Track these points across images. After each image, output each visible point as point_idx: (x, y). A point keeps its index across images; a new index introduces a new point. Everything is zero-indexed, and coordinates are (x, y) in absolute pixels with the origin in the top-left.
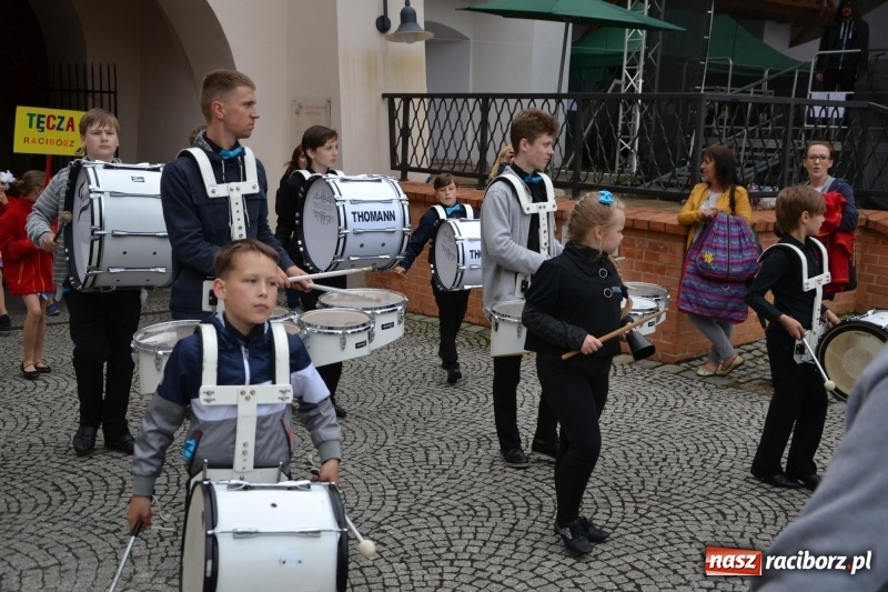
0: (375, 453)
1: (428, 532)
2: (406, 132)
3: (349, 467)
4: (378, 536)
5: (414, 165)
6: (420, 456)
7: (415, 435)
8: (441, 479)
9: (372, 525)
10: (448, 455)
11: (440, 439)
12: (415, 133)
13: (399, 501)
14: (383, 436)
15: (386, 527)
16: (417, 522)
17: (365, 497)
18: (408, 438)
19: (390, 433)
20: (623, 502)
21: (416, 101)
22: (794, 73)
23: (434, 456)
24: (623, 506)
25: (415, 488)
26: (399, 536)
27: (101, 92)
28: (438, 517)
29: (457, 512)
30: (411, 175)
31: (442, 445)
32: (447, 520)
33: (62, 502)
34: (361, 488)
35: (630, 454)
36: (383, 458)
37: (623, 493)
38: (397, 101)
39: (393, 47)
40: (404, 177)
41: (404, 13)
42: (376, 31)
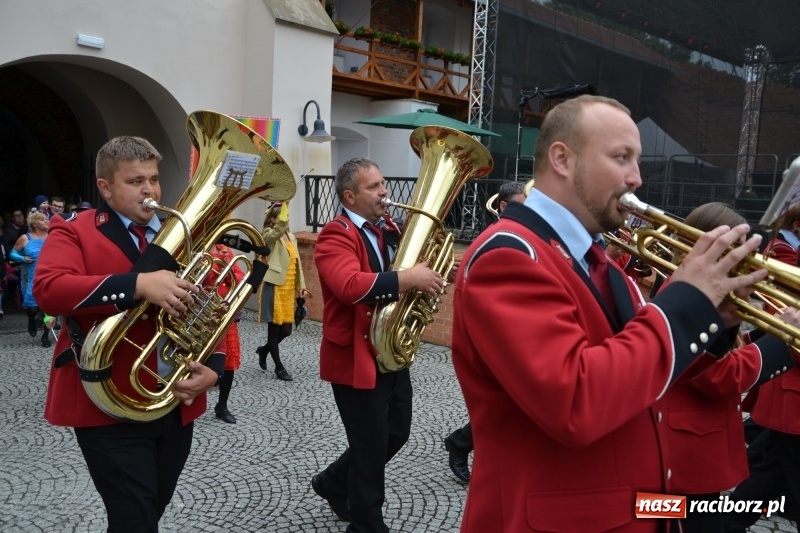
0: (278, 412)
1: (305, 460)
2: (316, 201)
3: (260, 420)
4: (272, 463)
5: (321, 222)
6: (308, 413)
7: (307, 400)
8: (320, 428)
9: (268, 455)
10: (327, 412)
11: (323, 403)
12: (322, 201)
13: (289, 441)
14: (286, 401)
15: (278, 457)
16: (299, 454)
17: (268, 439)
18: (301, 403)
19: (291, 399)
20: (434, 442)
21: (323, 180)
23: (317, 414)
24: (434, 445)
25: (301, 433)
26: (286, 462)
28: (313, 451)
29: (326, 448)
31: (324, 407)
32: (319, 453)
33: (70, 440)
34: (266, 433)
35: (445, 412)
36: (283, 415)
37: (435, 436)
38: (311, 180)
39: (315, 145)
40: (315, 230)
41: (316, 124)
42: (298, 134)
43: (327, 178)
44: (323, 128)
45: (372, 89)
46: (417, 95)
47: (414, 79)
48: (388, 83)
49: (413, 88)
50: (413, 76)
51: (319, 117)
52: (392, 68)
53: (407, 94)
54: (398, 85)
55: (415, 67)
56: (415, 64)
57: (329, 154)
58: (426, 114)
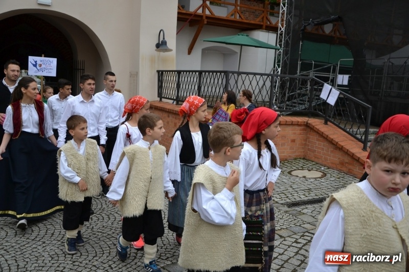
2: (162, 84)
5: (163, 96)
21: (164, 73)
22: (331, 66)
27: (81, 69)
30: (163, 100)
38: (160, 73)
39: (162, 53)
40: (161, 100)
41: (162, 42)
42: (155, 48)
43: (165, 71)
44: (166, 45)
45: (237, 25)
46: (264, 27)
47: (263, 18)
48: (246, 21)
49: (262, 23)
50: (262, 16)
51: (164, 39)
52: (254, 13)
53: (258, 27)
54: (252, 22)
55: (263, 12)
56: (263, 10)
57: (174, 59)
58: (240, 36)
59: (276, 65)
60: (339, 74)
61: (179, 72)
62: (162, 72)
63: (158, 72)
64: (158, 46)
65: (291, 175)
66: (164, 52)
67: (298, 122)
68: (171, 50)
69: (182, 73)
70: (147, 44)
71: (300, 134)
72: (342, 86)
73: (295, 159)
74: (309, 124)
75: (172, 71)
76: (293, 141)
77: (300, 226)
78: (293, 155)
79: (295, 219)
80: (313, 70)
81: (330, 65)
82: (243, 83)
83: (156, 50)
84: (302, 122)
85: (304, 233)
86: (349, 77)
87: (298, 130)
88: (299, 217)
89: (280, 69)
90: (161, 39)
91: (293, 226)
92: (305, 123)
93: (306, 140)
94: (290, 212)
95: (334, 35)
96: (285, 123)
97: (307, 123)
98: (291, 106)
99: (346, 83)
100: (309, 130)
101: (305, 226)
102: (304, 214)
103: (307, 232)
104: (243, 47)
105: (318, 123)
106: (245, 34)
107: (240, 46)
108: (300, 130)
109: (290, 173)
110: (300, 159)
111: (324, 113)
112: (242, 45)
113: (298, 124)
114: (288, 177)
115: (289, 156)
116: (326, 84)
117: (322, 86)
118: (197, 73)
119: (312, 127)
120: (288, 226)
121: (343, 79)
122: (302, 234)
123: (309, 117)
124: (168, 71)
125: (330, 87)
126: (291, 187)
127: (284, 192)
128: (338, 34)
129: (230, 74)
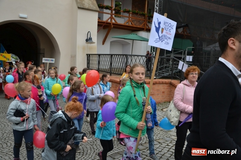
2: (89, 62)
27: (42, 53)
39: (89, 45)
41: (89, 38)
42: (85, 42)
43: (91, 54)
44: (92, 40)
45: (129, 28)
46: (145, 29)
47: (144, 24)
48: (135, 26)
49: (144, 27)
50: (143, 23)
51: (90, 36)
52: (139, 21)
53: (142, 29)
54: (138, 27)
55: (144, 21)
56: (144, 20)
57: (96, 48)
58: (133, 35)
59: (152, 51)
60: (187, 55)
61: (99, 55)
62: (90, 55)
63: (87, 55)
64: (87, 40)
65: (163, 111)
66: (91, 44)
67: (166, 82)
68: (94, 43)
69: (101, 55)
70: (81, 40)
71: (167, 89)
72: (189, 62)
73: (165, 102)
74: (172, 83)
75: (95, 54)
76: (163, 92)
77: (169, 137)
78: (164, 100)
79: (166, 134)
80: (173, 53)
81: (182, 50)
82: (136, 61)
83: (86, 43)
84: (168, 82)
85: (172, 141)
86: (193, 57)
87: (166, 86)
88: (168, 133)
89: (155, 53)
90: (89, 37)
91: (165, 137)
92: (170, 83)
93: (170, 92)
94: (163, 130)
95: (184, 34)
96: (159, 83)
97: (171, 82)
98: (162, 73)
99: (191, 60)
100: (172, 86)
101: (172, 137)
102: (171, 131)
103: (173, 140)
104: (134, 40)
105: (176, 83)
106: (135, 34)
107: (132, 40)
108: (167, 86)
109: (162, 110)
110: (167, 102)
111: (180, 77)
112: (133, 40)
113: (166, 83)
114: (161, 112)
115: (161, 101)
116: (180, 61)
117: (179, 62)
118: (110, 56)
119: (174, 85)
120: (163, 138)
121: (190, 58)
122: (170, 141)
123: (171, 79)
124: (93, 54)
125: (183, 63)
126: (163, 117)
127: (159, 120)
128: (186, 33)
129: (129, 56)
